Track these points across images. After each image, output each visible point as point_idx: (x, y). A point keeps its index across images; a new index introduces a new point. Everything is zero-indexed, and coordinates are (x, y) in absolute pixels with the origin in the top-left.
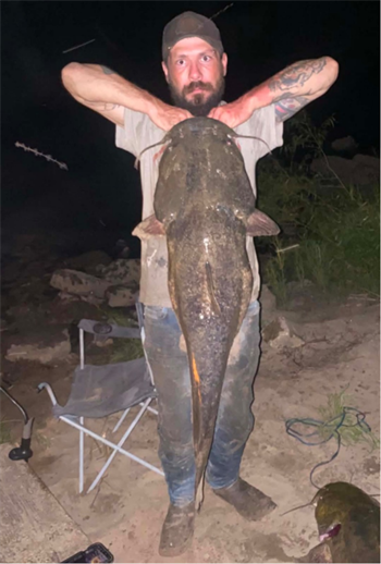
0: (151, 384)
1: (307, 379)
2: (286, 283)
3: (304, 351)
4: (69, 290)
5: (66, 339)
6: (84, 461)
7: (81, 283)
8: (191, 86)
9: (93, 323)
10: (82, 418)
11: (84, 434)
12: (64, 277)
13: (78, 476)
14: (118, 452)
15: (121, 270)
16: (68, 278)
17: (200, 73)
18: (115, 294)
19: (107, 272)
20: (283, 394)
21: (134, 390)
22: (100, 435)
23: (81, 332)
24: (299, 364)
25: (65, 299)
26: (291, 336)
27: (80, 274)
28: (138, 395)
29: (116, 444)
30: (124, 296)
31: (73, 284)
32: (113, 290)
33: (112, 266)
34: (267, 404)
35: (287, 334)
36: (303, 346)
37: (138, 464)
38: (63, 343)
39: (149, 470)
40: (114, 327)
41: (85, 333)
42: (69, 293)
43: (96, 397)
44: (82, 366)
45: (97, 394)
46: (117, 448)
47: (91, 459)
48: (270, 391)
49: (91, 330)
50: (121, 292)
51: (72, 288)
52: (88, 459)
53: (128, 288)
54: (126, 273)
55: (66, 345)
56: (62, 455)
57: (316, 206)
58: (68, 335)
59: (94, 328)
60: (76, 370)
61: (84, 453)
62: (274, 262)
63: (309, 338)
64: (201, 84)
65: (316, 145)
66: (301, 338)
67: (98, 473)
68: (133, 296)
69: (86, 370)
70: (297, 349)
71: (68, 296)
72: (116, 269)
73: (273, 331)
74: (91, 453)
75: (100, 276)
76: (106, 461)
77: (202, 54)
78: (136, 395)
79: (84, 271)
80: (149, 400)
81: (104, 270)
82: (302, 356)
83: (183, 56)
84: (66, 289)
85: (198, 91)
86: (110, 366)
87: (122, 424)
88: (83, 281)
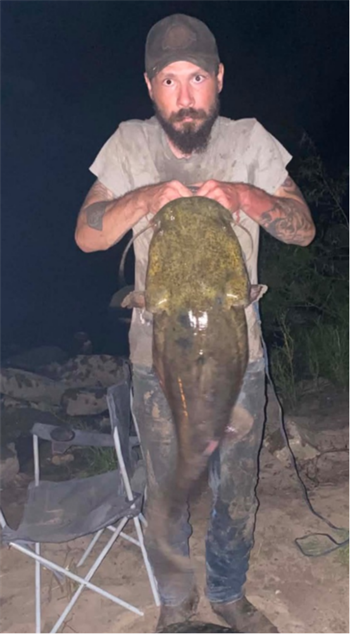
0: (127, 499)
1: (323, 497)
2: (296, 381)
3: (320, 464)
4: (15, 395)
5: (12, 455)
6: (41, 603)
7: (29, 385)
8: (181, 114)
9: (51, 427)
10: (37, 545)
11: (42, 565)
12: (9, 378)
13: (34, 621)
14: (86, 589)
15: (82, 369)
16: (13, 380)
17: (191, 99)
18: (75, 398)
19: (62, 372)
20: (293, 515)
21: (106, 508)
22: (63, 567)
23: (35, 438)
24: (314, 480)
25: (11, 406)
26: (304, 445)
27: (28, 375)
28: (110, 514)
29: (83, 577)
30: (87, 402)
31: (20, 386)
32: (72, 393)
33: (70, 364)
34: (274, 528)
35: (298, 442)
36: (318, 457)
37: (112, 603)
38: (9, 461)
39: (125, 610)
40: (78, 433)
41: (40, 440)
42: (15, 399)
43: (57, 520)
44: (37, 482)
45: (57, 516)
46: (84, 582)
47: (49, 599)
48: (276, 513)
49: (48, 437)
50: (82, 396)
51: (19, 393)
52: (47, 600)
53: (91, 391)
54: (88, 372)
55: (13, 463)
56: (12, 597)
57: (333, 281)
58: (15, 451)
59: (52, 434)
60: (30, 488)
61: (42, 593)
62: (281, 354)
63: (325, 448)
64: (192, 112)
65: (334, 202)
66: (316, 448)
67: (59, 616)
68: (99, 401)
69: (41, 487)
70: (312, 461)
71: (13, 403)
72: (75, 367)
73: (280, 440)
74: (50, 591)
75: (55, 377)
76: (69, 601)
77: (193, 75)
78: (108, 513)
79: (33, 371)
80: (125, 520)
81: (59, 369)
82: (318, 470)
83: (172, 76)
84: (11, 393)
85: (189, 120)
86: (73, 482)
87: (89, 556)
88: (34, 382)
